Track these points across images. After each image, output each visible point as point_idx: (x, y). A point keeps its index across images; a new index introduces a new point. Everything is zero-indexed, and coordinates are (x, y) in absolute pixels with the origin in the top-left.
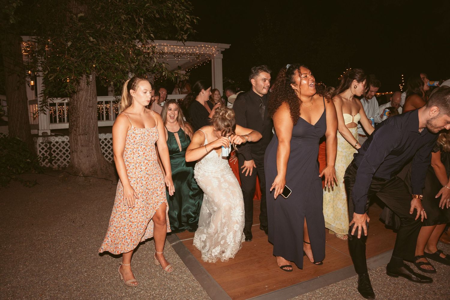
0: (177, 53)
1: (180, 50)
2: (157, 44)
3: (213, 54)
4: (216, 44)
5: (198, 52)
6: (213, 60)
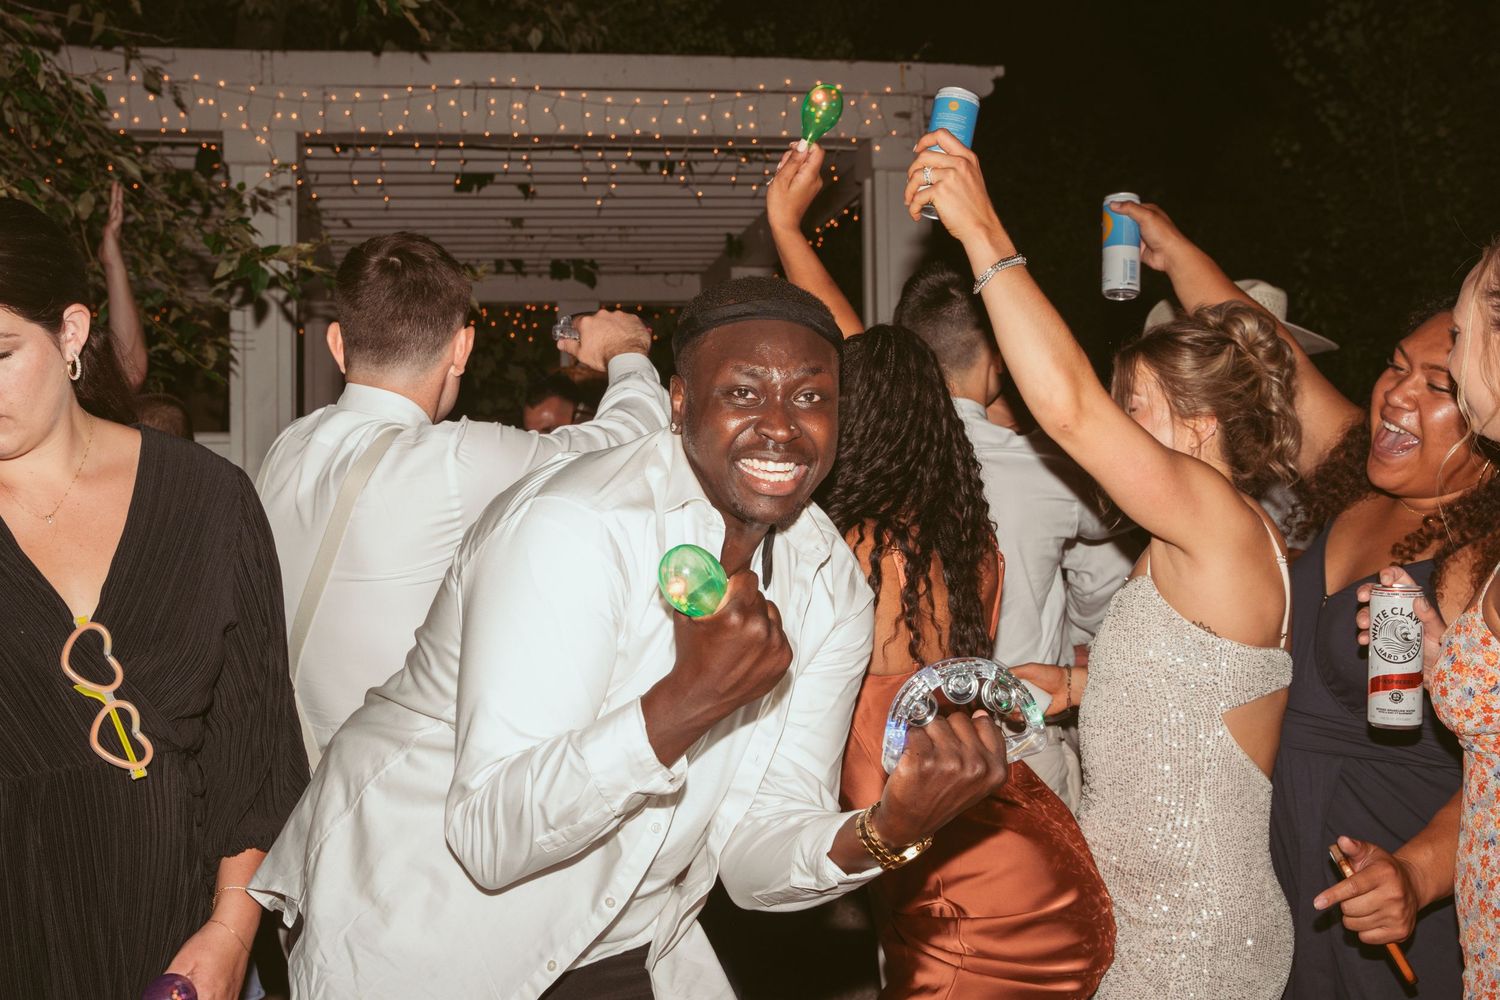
0: (594, 138)
1: (622, 122)
2: (457, 82)
3: (865, 143)
4: (892, 68)
5: (752, 125)
6: (868, 183)
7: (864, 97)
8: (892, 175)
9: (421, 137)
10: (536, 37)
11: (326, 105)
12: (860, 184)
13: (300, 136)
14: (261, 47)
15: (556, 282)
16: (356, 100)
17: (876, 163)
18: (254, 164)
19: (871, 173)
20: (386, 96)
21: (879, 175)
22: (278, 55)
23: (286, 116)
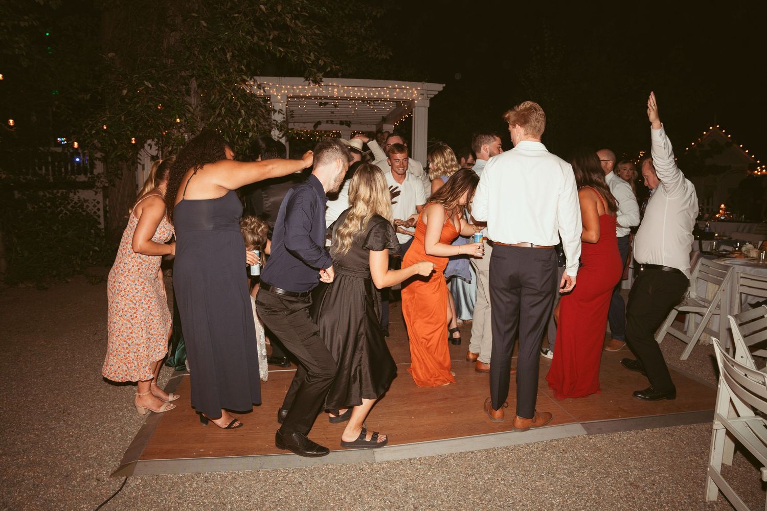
0: (352, 98)
1: (359, 94)
3: (413, 100)
4: (420, 83)
5: (388, 96)
6: (414, 109)
7: (414, 89)
8: (419, 108)
9: (314, 97)
10: (340, 74)
11: (293, 89)
12: (412, 109)
13: (287, 96)
14: (279, 76)
15: (341, 126)
16: (300, 89)
17: (415, 105)
18: (277, 102)
19: (415, 107)
20: (306, 87)
21: (416, 108)
22: (283, 78)
23: (285, 92)
